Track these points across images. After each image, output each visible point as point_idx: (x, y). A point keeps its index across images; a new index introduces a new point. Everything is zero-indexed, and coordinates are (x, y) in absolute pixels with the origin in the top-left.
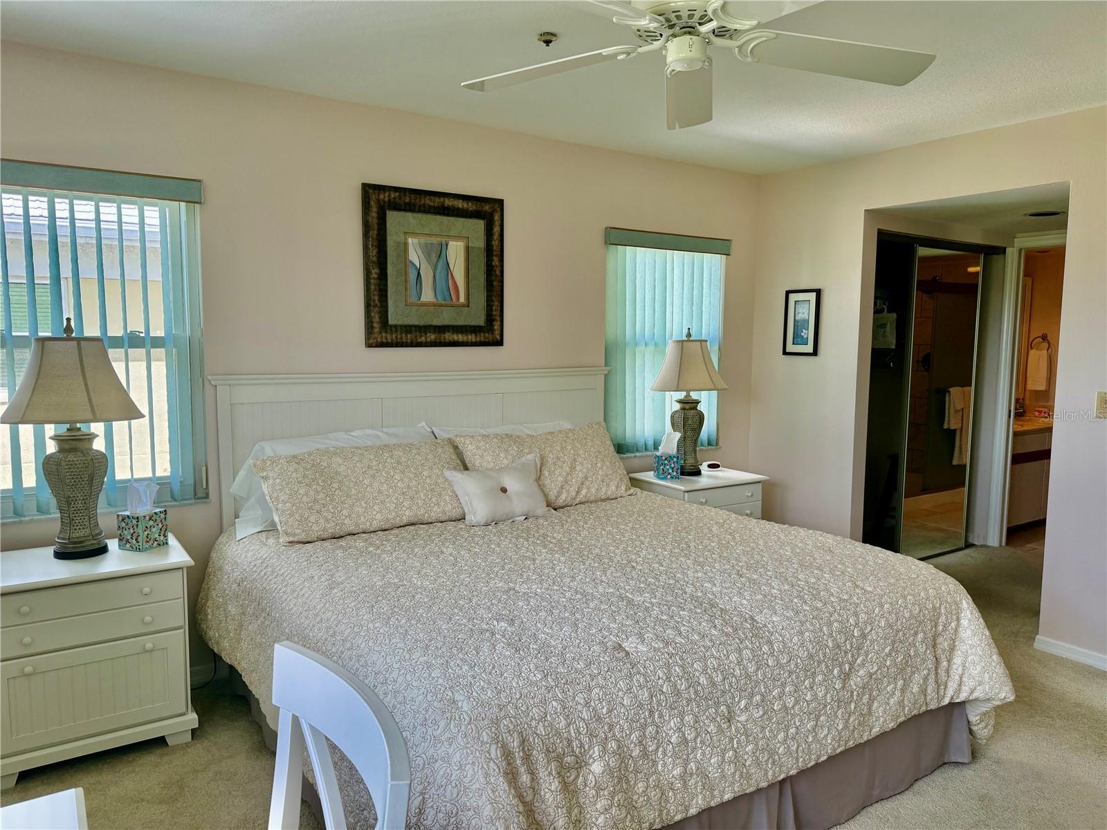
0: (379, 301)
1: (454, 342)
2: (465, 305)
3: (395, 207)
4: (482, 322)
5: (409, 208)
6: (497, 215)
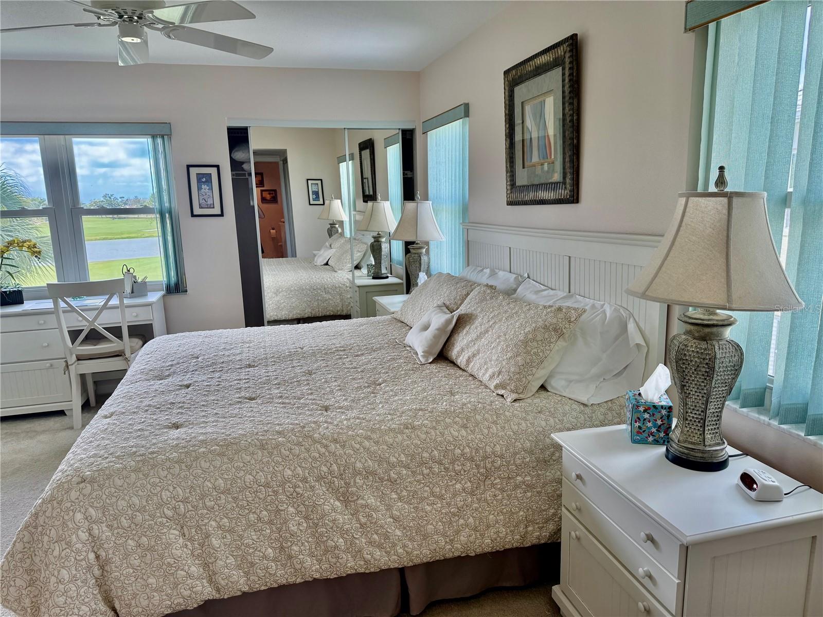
0: (509, 167)
2: (553, 162)
3: (516, 82)
4: (560, 178)
5: (521, 80)
6: (568, 56)
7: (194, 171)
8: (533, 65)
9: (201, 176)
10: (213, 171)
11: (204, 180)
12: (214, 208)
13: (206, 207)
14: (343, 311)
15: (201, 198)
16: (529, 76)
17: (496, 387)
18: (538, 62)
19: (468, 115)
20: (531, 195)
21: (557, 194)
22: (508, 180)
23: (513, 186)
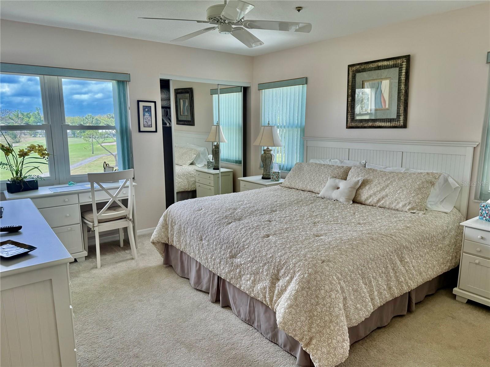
0: (350, 110)
1: (380, 126)
2: (388, 109)
3: (359, 71)
4: (394, 116)
5: (364, 70)
6: (405, 63)
7: (141, 104)
8: (375, 65)
9: (145, 107)
10: (152, 105)
11: (147, 110)
12: (152, 127)
13: (147, 126)
14: (189, 188)
15: (145, 121)
16: (371, 69)
17: (409, 210)
18: (380, 64)
19: (306, 83)
20: (370, 124)
21: (393, 124)
22: (349, 116)
23: (353, 119)
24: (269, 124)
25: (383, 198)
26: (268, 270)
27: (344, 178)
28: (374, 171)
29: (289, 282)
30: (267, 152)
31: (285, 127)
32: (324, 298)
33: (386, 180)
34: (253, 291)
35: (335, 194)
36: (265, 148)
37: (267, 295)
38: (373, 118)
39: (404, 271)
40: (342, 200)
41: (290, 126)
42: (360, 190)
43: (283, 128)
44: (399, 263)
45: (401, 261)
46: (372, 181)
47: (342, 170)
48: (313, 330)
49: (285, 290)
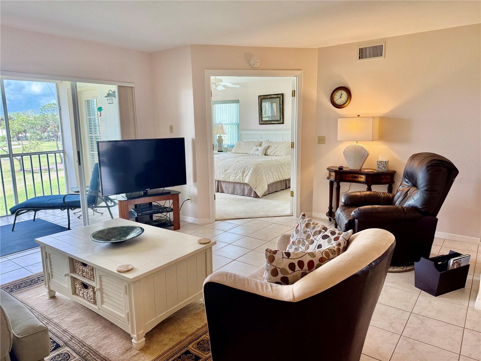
2: (276, 116)
3: (263, 99)
4: (279, 119)
5: (265, 99)
6: (281, 97)
8: (270, 97)
16: (268, 98)
17: (285, 155)
18: (272, 96)
19: (239, 103)
20: (269, 122)
21: (278, 122)
22: (260, 119)
23: (262, 120)
24: (220, 123)
25: (276, 152)
26: (241, 170)
27: (260, 145)
28: (272, 142)
29: (248, 172)
30: (220, 138)
31: (228, 124)
32: (260, 174)
33: (277, 145)
34: (235, 179)
35: (257, 153)
36: (219, 135)
37: (241, 179)
38: (270, 120)
39: (283, 172)
40: (260, 154)
41: (231, 124)
42: (267, 150)
43: (227, 125)
44: (281, 169)
45: (282, 169)
46: (271, 146)
47: (259, 143)
48: (257, 184)
49: (247, 175)
